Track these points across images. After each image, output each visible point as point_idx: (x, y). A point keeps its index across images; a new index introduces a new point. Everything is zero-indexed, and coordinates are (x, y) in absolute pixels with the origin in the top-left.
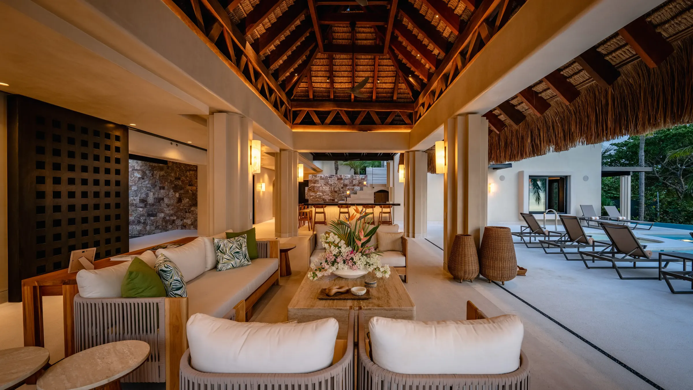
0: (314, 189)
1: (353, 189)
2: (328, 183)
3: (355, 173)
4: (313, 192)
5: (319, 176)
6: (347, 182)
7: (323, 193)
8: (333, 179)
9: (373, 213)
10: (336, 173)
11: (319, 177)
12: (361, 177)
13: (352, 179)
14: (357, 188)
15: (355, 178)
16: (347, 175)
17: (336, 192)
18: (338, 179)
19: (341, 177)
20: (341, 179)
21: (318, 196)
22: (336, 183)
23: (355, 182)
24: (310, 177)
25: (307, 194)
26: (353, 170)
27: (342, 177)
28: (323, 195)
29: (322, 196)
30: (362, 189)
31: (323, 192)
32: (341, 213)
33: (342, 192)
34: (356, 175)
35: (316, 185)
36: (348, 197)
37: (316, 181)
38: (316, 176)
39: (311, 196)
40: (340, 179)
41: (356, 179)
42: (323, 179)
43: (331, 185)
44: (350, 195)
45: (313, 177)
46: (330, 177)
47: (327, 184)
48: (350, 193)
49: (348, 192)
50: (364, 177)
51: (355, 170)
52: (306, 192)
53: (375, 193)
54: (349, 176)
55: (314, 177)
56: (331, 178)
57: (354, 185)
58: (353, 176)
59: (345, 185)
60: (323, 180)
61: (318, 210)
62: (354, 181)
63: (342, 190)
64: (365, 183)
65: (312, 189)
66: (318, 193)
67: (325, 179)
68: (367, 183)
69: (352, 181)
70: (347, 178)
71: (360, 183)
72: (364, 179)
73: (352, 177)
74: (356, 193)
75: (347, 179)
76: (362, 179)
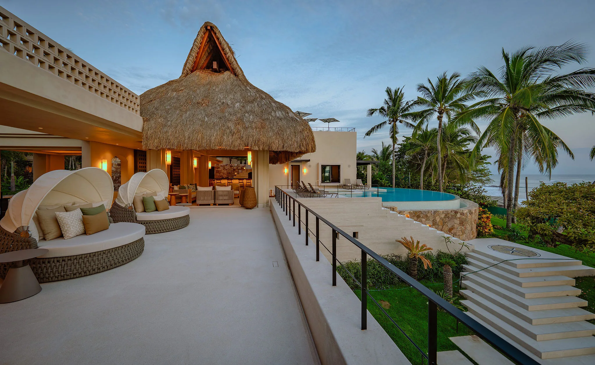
1: (238, 172)
5: (220, 165)
6: (235, 168)
8: (228, 166)
9: (250, 182)
10: (230, 163)
12: (242, 165)
16: (235, 164)
17: (229, 173)
18: (230, 166)
20: (232, 166)
22: (229, 168)
24: (215, 165)
26: (239, 161)
29: (221, 175)
30: (242, 172)
31: (223, 173)
32: (228, 182)
34: (240, 164)
35: (218, 169)
37: (218, 167)
38: (218, 165)
39: (217, 175)
41: (240, 166)
43: (227, 169)
46: (226, 165)
47: (224, 169)
49: (236, 173)
57: (239, 170)
58: (238, 164)
59: (234, 170)
60: (222, 167)
61: (218, 181)
63: (232, 172)
64: (245, 168)
65: (218, 172)
67: (224, 166)
69: (238, 167)
70: (235, 166)
71: (242, 168)
72: (244, 166)
74: (239, 174)
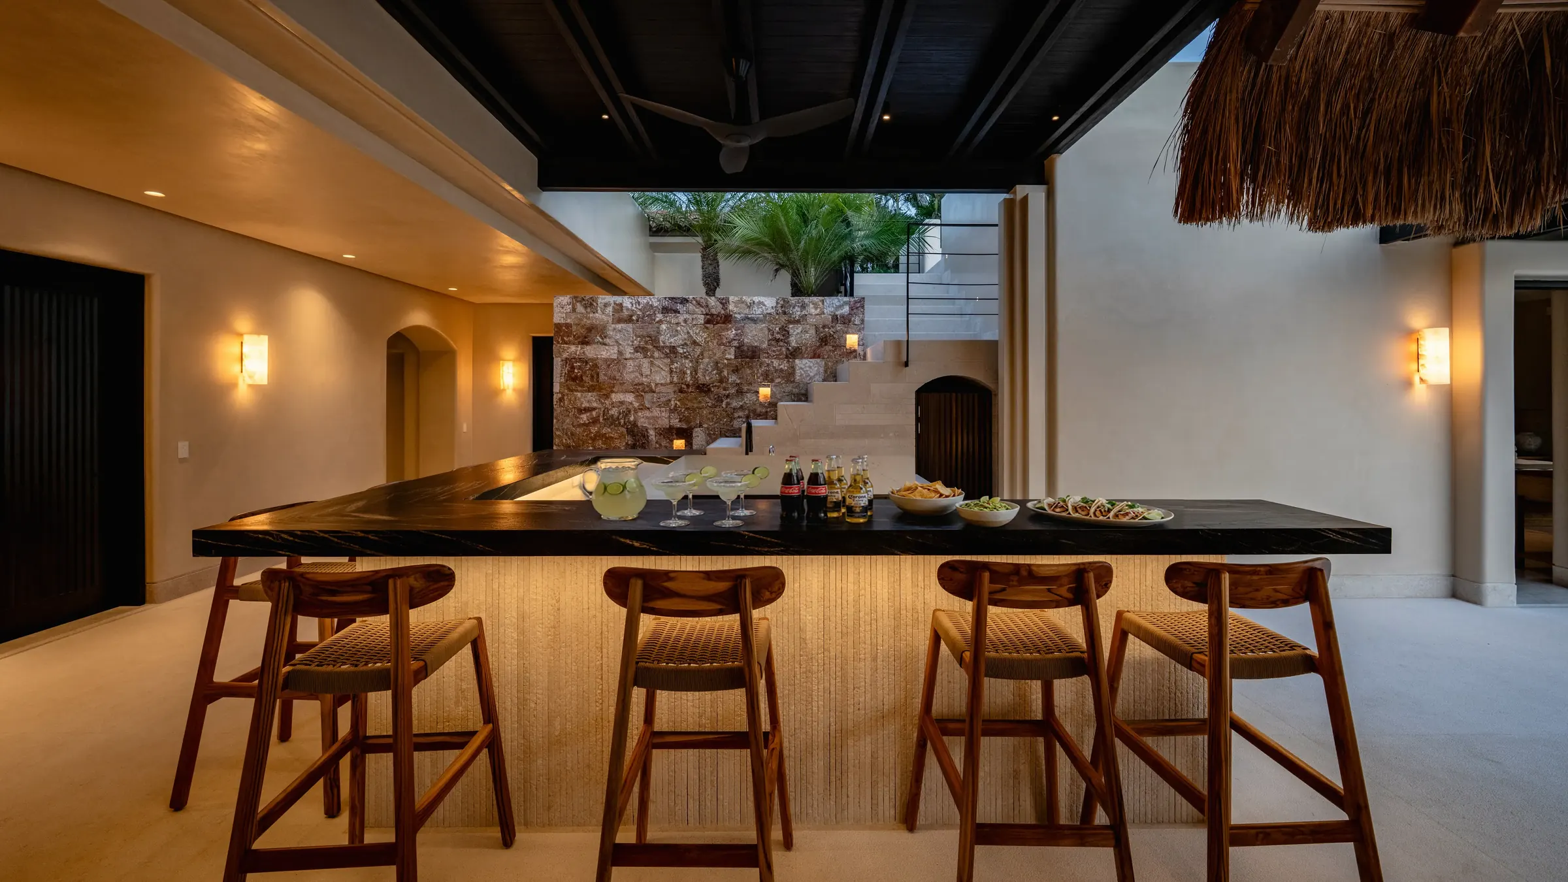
0: (595, 376)
1: (789, 376)
2: (653, 340)
3: (798, 290)
4: (591, 389)
5: (606, 305)
6: (755, 335)
7: (639, 397)
8: (681, 318)
11: (610, 310)
12: (828, 310)
13: (784, 320)
14: (807, 368)
15: (797, 312)
16: (756, 299)
17: (704, 389)
18: (711, 319)
19: (725, 309)
20: (727, 319)
21: (614, 412)
22: (699, 339)
23: (799, 335)
24: (560, 312)
25: (561, 400)
26: (785, 277)
27: (731, 307)
28: (643, 408)
29: (636, 411)
30: (832, 376)
31: (640, 390)
33: (733, 391)
34: (806, 300)
35: (590, 351)
36: (764, 416)
37: (590, 329)
38: (590, 305)
40: (719, 320)
41: (804, 317)
42: (629, 320)
43: (673, 349)
44: (773, 405)
45: (574, 310)
46: (665, 310)
47: (649, 345)
48: (773, 393)
49: (765, 392)
50: (846, 310)
51: (795, 274)
52: (556, 388)
53: (919, 392)
54: (770, 303)
55: (580, 308)
56: (671, 317)
57: (794, 354)
58: (786, 301)
59: (748, 355)
60: (629, 327)
62: (795, 331)
63: (733, 378)
64: (852, 340)
65: (586, 375)
66: (615, 397)
67: (641, 319)
68: (862, 343)
69: (785, 331)
70: (757, 311)
71: (824, 341)
72: (846, 321)
73: (784, 305)
74: (803, 396)
75: (754, 321)
76: (835, 318)
